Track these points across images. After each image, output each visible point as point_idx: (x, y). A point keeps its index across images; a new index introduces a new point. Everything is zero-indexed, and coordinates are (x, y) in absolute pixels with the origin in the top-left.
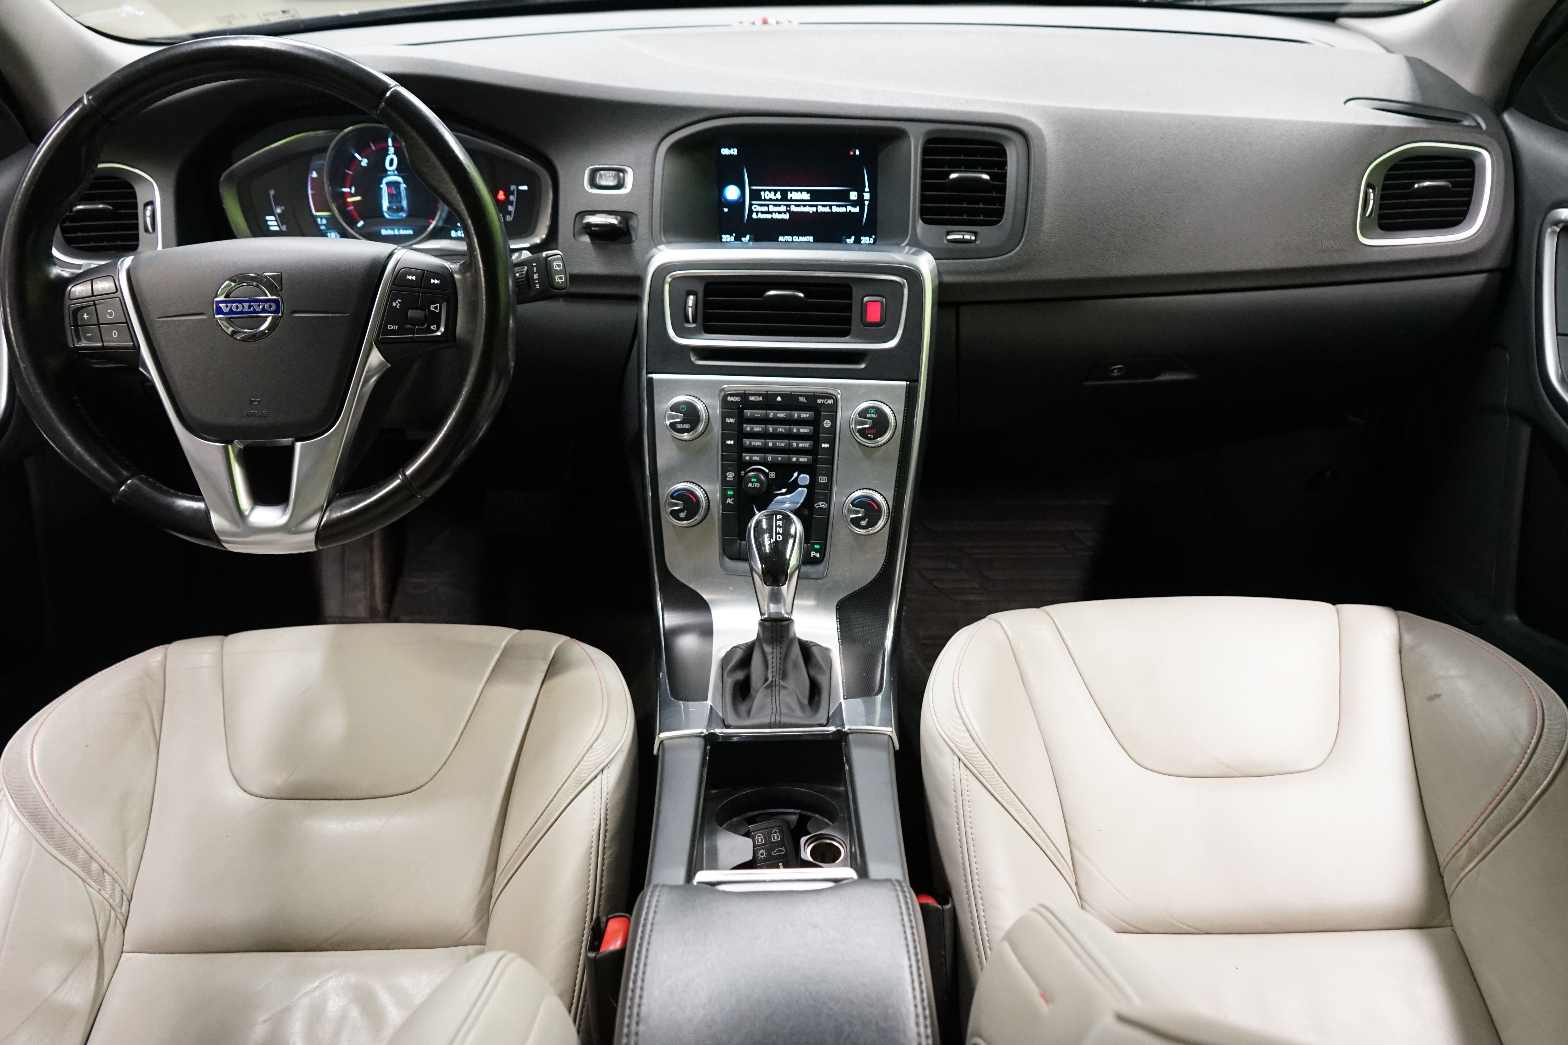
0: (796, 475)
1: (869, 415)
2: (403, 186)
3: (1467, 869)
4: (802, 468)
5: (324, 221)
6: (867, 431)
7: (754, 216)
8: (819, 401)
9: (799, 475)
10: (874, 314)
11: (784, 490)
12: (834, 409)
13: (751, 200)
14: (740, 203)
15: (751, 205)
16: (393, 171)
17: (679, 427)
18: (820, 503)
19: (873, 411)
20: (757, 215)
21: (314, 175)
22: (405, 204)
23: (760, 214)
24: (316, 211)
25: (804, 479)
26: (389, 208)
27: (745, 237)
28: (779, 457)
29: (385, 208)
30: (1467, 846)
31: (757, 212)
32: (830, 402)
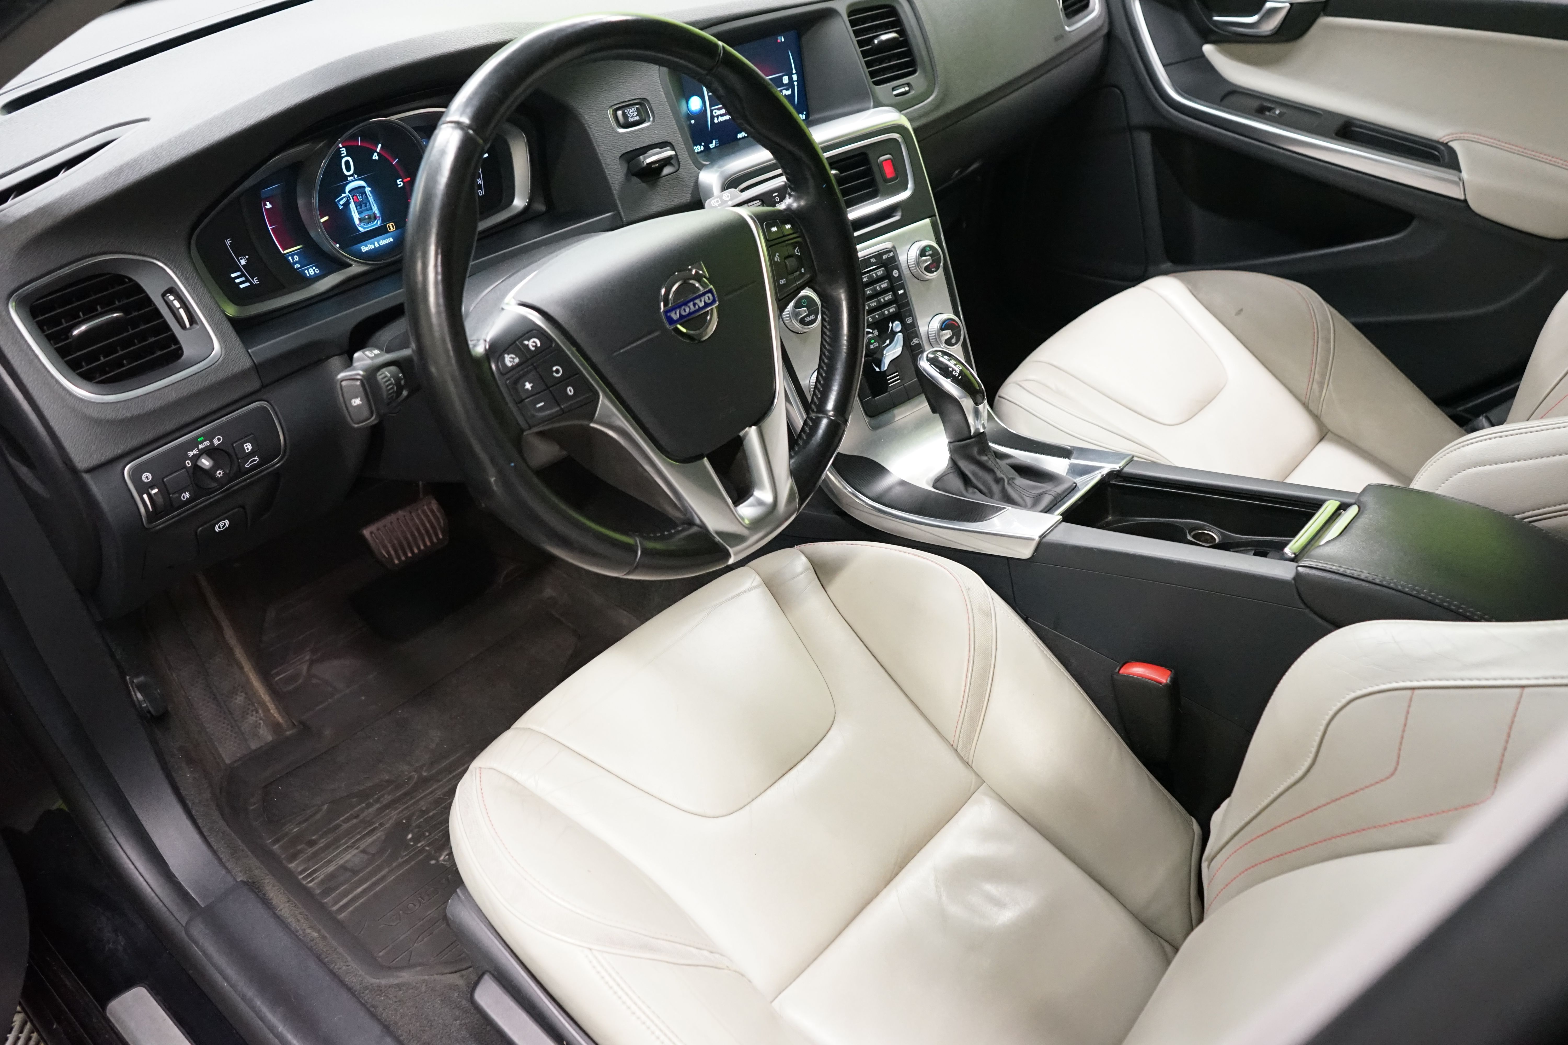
0: (890, 325)
1: (927, 253)
2: (368, 189)
3: (1323, 394)
4: (893, 318)
5: (296, 258)
6: (931, 267)
7: (716, 121)
8: (884, 257)
9: (892, 324)
10: (889, 172)
11: (888, 342)
12: (894, 259)
13: (711, 106)
14: (704, 112)
15: (711, 111)
16: (352, 175)
17: (807, 320)
18: (914, 340)
19: (928, 249)
20: (718, 119)
21: (269, 206)
22: (375, 209)
23: (720, 117)
24: (284, 250)
25: (897, 326)
26: (360, 220)
27: (712, 143)
28: (875, 315)
29: (357, 222)
30: (1314, 382)
31: (717, 117)
32: (891, 254)
